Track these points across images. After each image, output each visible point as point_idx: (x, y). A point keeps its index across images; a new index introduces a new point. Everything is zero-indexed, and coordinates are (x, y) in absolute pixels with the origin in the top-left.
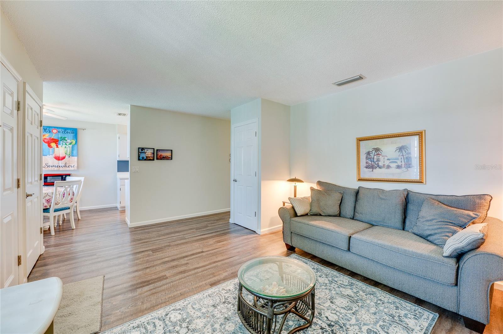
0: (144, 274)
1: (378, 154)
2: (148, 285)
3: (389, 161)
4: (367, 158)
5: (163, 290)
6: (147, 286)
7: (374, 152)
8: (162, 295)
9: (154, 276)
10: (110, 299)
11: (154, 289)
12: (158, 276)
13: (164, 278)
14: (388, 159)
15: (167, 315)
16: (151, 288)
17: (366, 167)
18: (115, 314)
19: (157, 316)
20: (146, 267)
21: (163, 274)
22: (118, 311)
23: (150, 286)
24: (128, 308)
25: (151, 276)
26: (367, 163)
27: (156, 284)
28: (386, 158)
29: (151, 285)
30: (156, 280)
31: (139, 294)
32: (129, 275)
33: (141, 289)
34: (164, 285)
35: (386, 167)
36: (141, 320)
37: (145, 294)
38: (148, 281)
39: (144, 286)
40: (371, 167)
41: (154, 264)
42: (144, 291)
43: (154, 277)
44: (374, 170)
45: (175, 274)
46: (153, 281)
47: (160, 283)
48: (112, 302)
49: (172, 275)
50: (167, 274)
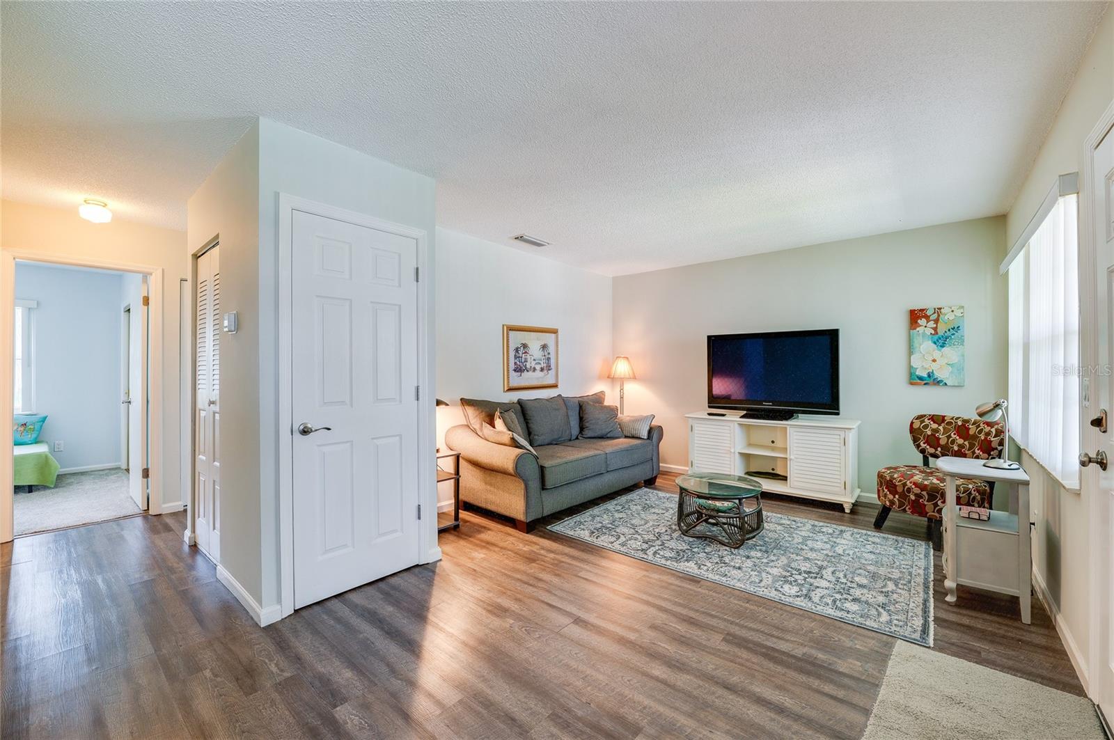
0: (753, 676)
1: (526, 352)
2: (773, 649)
3: (534, 362)
4: (516, 357)
5: (762, 622)
6: (777, 648)
7: (522, 348)
8: (773, 619)
9: (743, 656)
10: (863, 678)
11: (772, 636)
12: (736, 650)
13: (731, 639)
14: (534, 360)
15: (798, 596)
16: (775, 640)
17: (515, 370)
18: (865, 646)
19: (810, 604)
20: (725, 693)
21: (725, 647)
22: (858, 646)
23: (772, 646)
24: (839, 640)
25: (747, 660)
26: (515, 363)
27: (759, 640)
28: (533, 358)
29: (769, 644)
30: (751, 645)
31: (805, 646)
32: (787, 704)
33: (793, 653)
34: (750, 629)
35: (532, 369)
36: (833, 613)
37: (795, 639)
38: (765, 655)
39: (783, 653)
40: (519, 370)
41: (701, 683)
42: (791, 645)
43: (745, 654)
44: (522, 374)
45: (705, 629)
46: (758, 649)
47: (752, 636)
48: (861, 669)
49: (714, 631)
50: (716, 641)
